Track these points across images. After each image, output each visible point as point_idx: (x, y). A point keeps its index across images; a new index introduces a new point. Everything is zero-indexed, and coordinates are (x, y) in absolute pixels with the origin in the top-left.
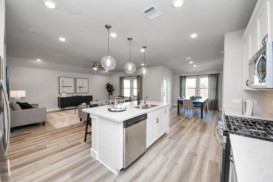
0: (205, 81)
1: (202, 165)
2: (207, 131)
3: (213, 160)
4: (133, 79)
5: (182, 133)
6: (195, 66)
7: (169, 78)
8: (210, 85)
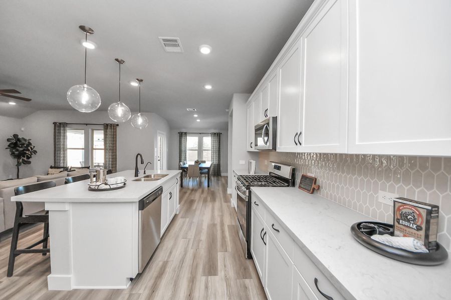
0: (208, 141)
1: (223, 232)
2: (217, 200)
3: (230, 224)
4: (93, 130)
5: (194, 208)
6: (198, 120)
7: (165, 133)
8: (213, 146)
